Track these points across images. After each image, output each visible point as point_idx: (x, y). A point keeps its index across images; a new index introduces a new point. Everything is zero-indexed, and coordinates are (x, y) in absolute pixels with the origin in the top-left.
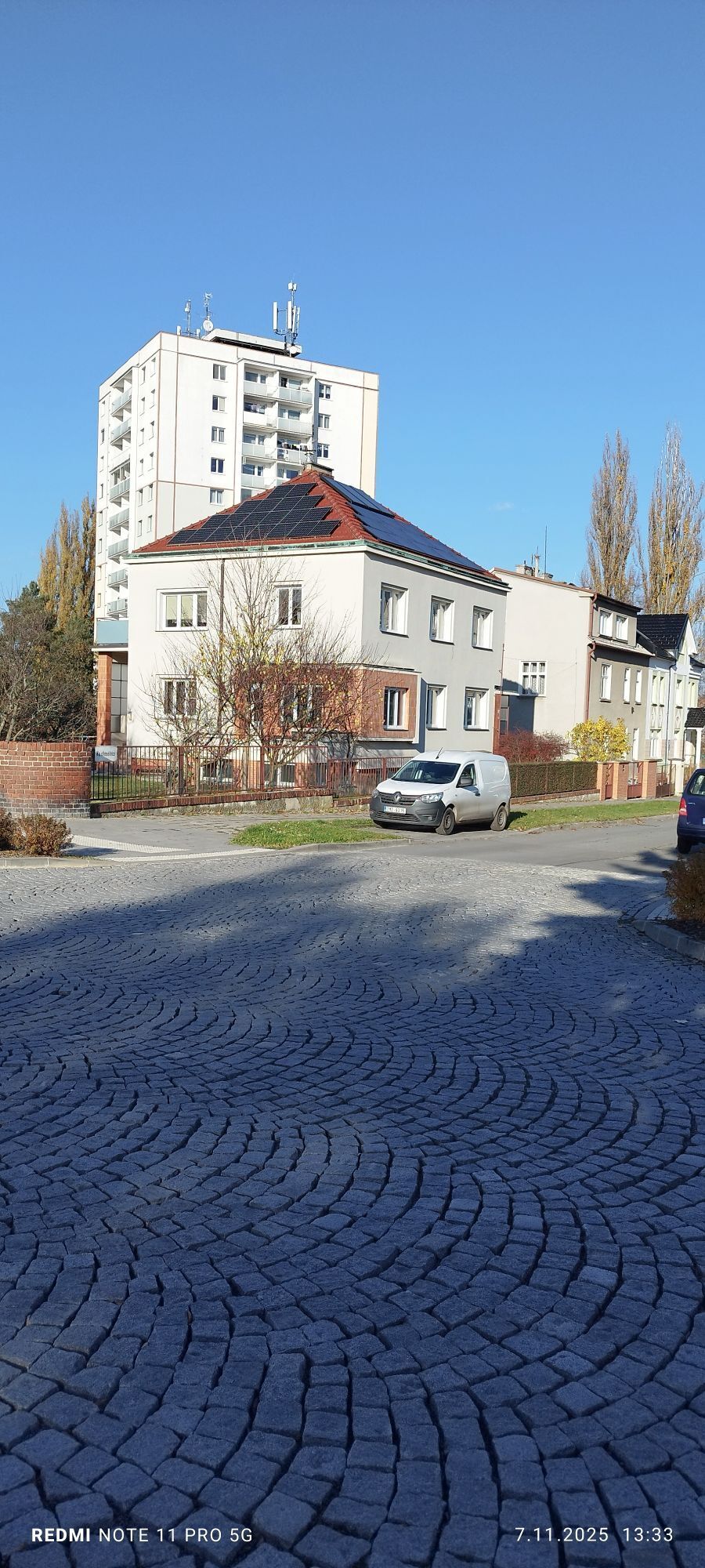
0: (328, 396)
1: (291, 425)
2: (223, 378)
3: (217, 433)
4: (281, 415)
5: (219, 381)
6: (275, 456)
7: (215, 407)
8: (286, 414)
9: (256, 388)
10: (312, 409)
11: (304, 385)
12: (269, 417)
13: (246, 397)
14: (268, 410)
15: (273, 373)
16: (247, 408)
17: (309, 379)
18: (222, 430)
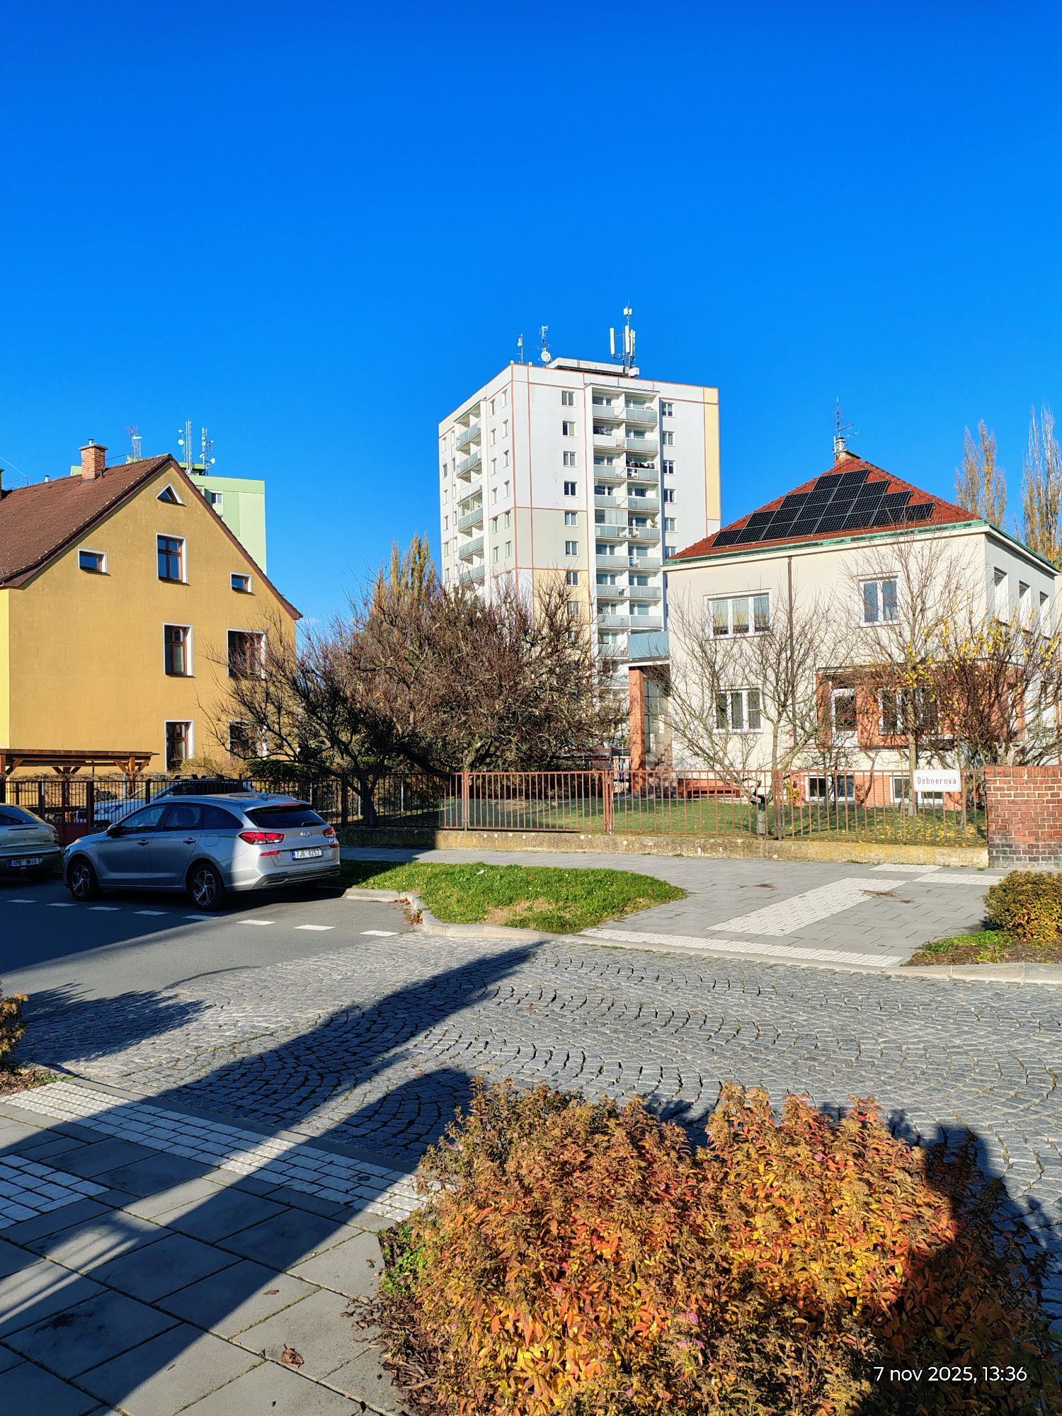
0: (670, 414)
1: (638, 445)
2: (571, 404)
3: (568, 457)
4: (627, 435)
5: (567, 408)
6: (625, 475)
7: (565, 433)
8: (632, 434)
9: (604, 411)
10: (658, 428)
11: (647, 405)
12: (617, 437)
13: (595, 421)
14: (614, 432)
15: (618, 396)
16: (596, 431)
17: (652, 399)
18: (573, 454)
